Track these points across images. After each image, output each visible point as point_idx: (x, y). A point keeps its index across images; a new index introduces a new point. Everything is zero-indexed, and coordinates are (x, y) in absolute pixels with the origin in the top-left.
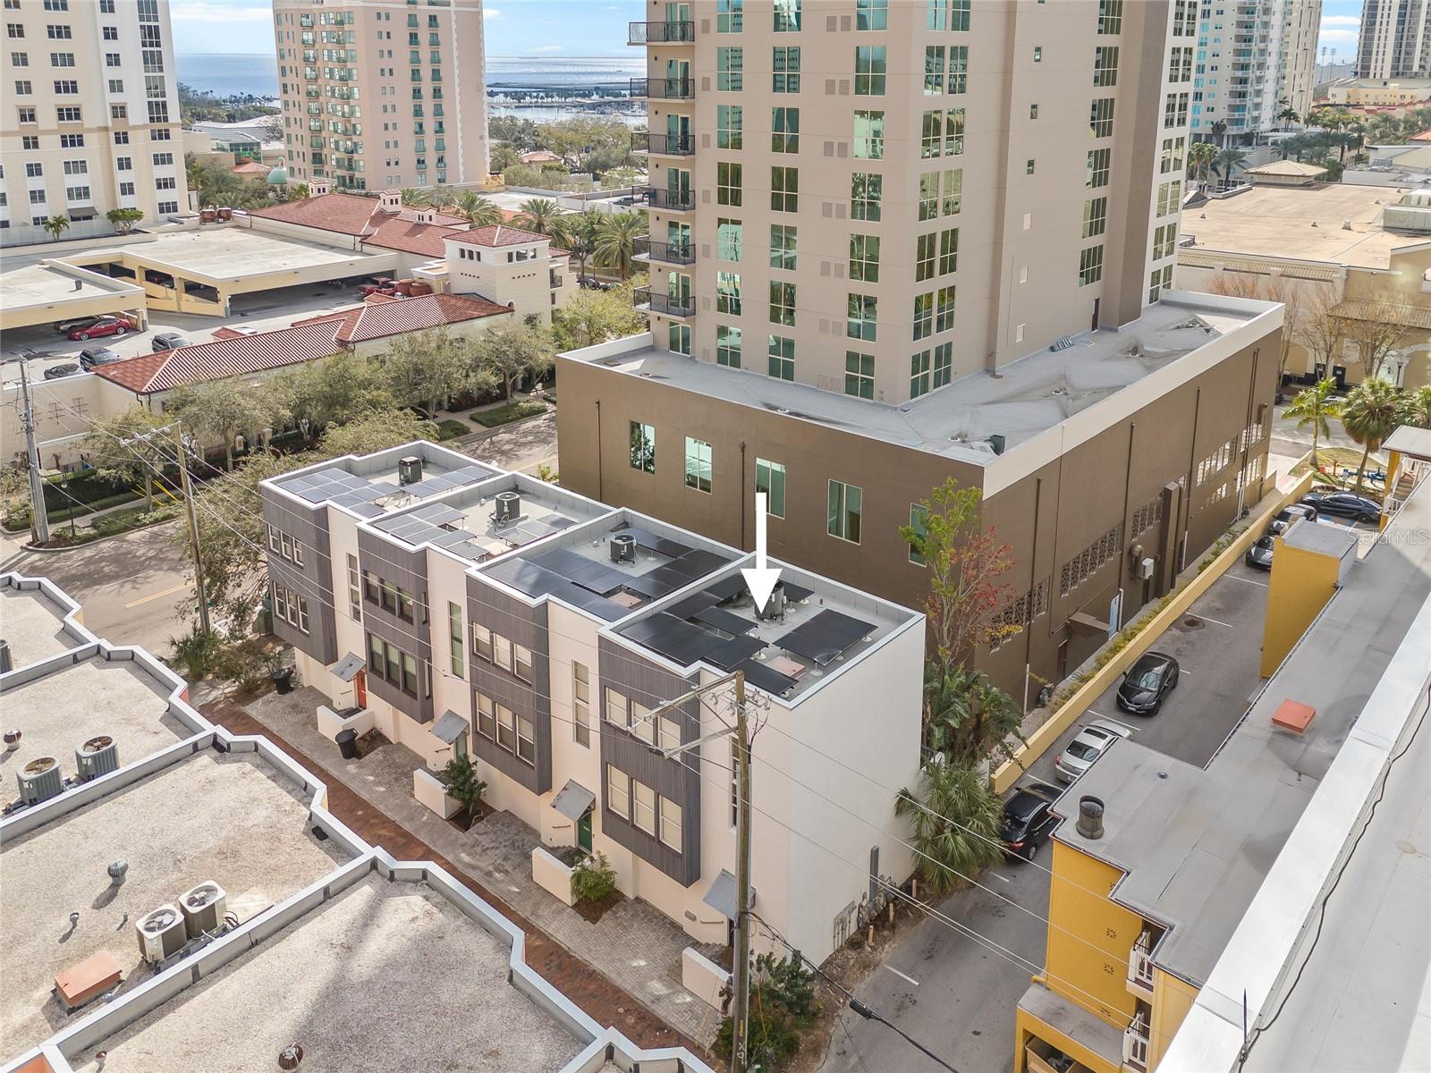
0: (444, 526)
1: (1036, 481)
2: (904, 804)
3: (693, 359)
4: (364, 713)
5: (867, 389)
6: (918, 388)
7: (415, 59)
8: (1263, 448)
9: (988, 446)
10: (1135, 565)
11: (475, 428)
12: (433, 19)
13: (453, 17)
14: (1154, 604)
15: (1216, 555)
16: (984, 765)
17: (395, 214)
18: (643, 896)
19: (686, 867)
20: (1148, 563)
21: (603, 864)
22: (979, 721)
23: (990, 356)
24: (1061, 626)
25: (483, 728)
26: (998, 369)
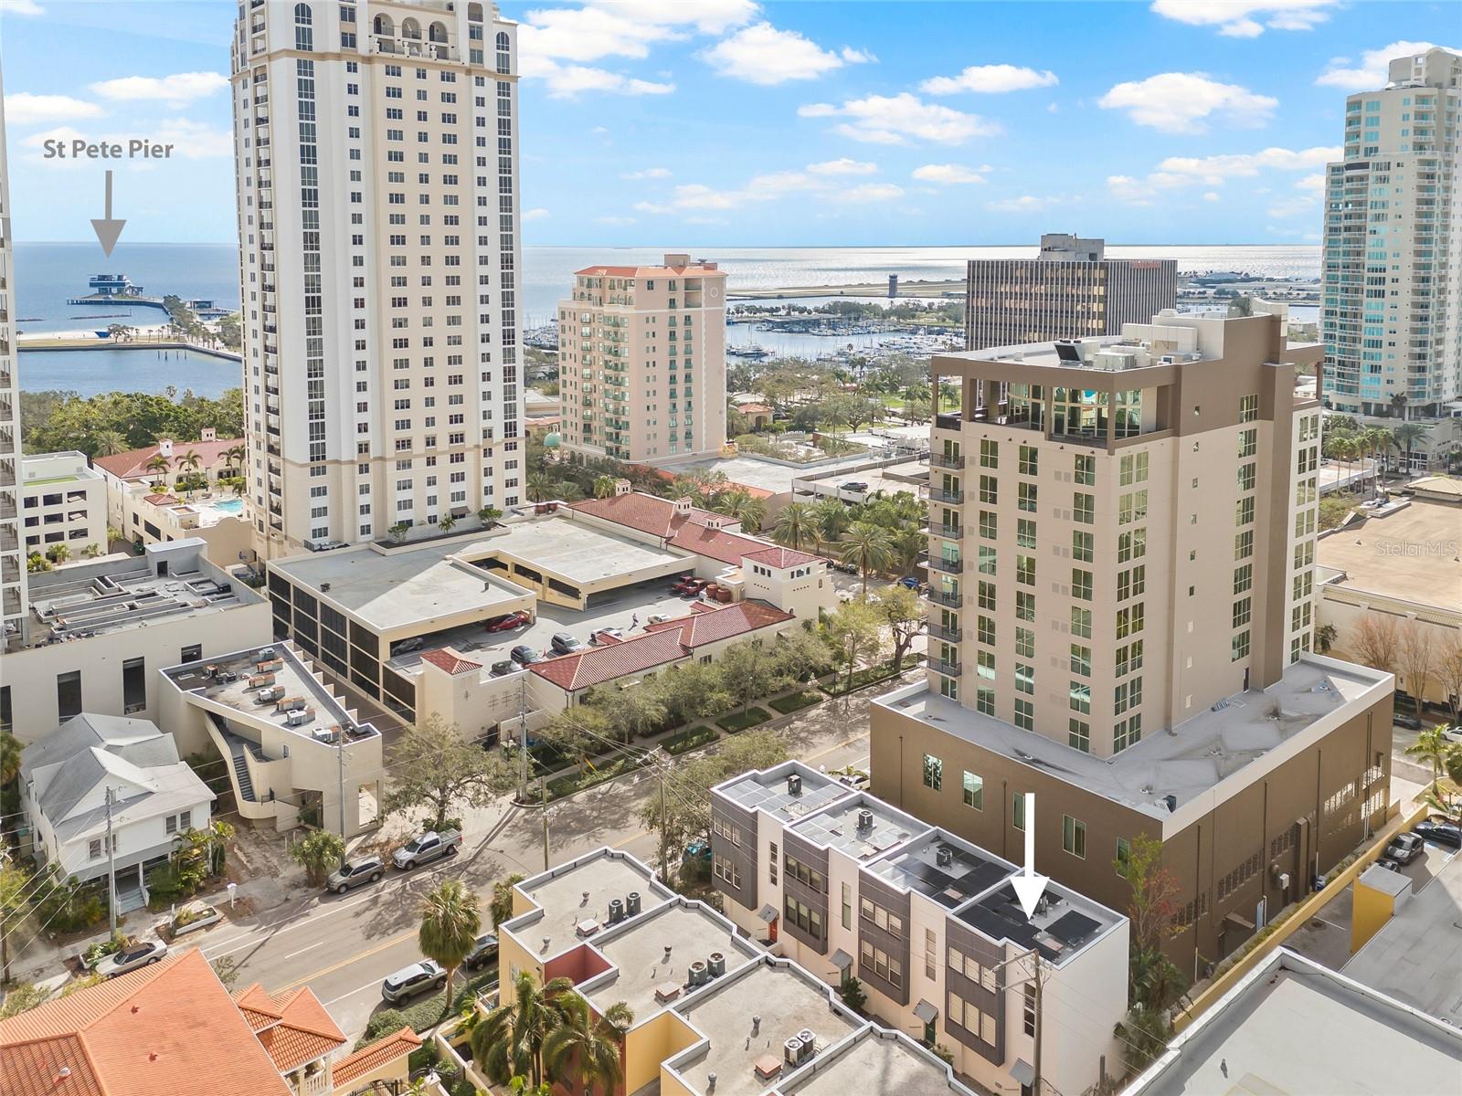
0: (832, 832)
1: (1197, 827)
2: (1119, 1030)
3: (959, 704)
4: (775, 945)
5: (1084, 746)
6: (1119, 746)
7: (673, 352)
8: (1384, 784)
9: (1165, 803)
10: (1275, 880)
11: (776, 715)
12: (688, 318)
13: (703, 315)
14: (1291, 907)
15: (1340, 872)
16: (1168, 1013)
17: (687, 517)
18: (968, 1073)
19: (997, 1055)
20: (1285, 877)
21: (946, 1050)
22: (1163, 984)
23: (1168, 719)
24: (1220, 922)
25: (866, 964)
26: (1174, 729)
